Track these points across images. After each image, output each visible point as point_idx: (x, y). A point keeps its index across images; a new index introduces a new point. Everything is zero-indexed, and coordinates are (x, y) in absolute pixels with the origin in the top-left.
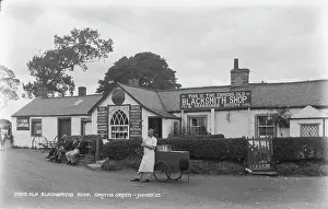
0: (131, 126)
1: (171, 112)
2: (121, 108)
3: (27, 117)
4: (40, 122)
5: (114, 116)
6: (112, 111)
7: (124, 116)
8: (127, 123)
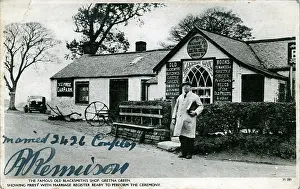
0: (215, 89)
1: (276, 70)
2: (201, 64)
3: (71, 80)
4: (86, 85)
5: (191, 74)
6: (188, 67)
7: (206, 74)
8: (209, 84)
